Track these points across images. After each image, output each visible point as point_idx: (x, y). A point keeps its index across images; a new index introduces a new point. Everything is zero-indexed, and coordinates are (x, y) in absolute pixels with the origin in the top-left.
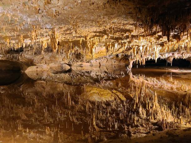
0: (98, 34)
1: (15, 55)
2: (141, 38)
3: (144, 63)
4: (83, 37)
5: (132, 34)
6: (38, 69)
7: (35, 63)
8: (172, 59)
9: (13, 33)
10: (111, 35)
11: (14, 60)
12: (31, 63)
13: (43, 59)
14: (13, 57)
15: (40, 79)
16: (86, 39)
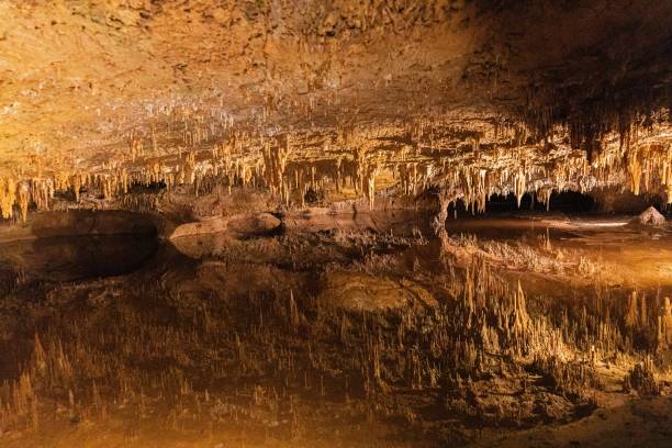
0: (387, 143)
1: (145, 196)
2: (501, 151)
3: (482, 207)
4: (349, 152)
5: (483, 141)
6: (202, 231)
7: (197, 217)
8: (549, 192)
9: (172, 149)
10: (422, 146)
11: (142, 209)
12: (185, 216)
13: (216, 203)
14: (141, 201)
15: (210, 256)
16: (356, 156)
